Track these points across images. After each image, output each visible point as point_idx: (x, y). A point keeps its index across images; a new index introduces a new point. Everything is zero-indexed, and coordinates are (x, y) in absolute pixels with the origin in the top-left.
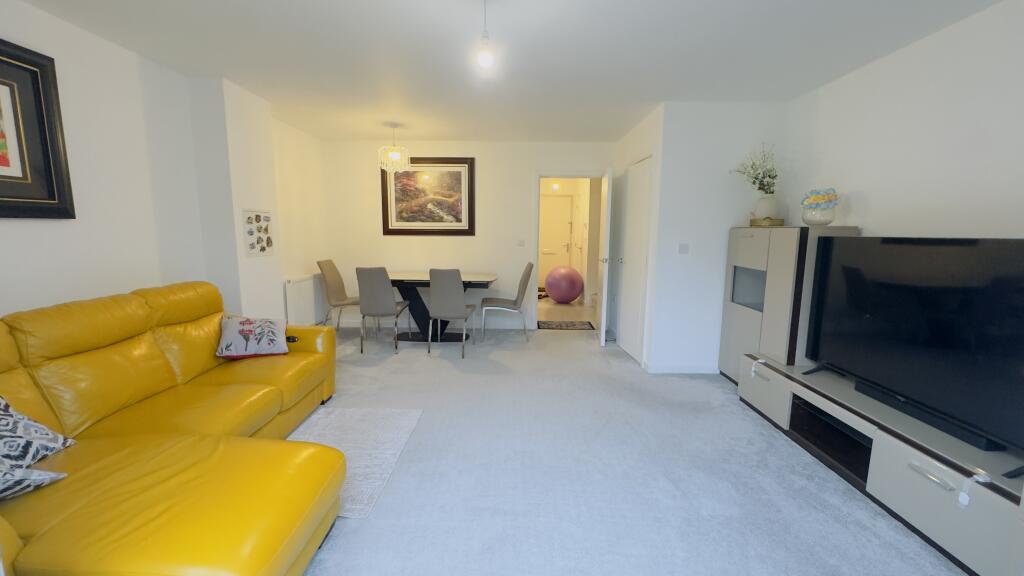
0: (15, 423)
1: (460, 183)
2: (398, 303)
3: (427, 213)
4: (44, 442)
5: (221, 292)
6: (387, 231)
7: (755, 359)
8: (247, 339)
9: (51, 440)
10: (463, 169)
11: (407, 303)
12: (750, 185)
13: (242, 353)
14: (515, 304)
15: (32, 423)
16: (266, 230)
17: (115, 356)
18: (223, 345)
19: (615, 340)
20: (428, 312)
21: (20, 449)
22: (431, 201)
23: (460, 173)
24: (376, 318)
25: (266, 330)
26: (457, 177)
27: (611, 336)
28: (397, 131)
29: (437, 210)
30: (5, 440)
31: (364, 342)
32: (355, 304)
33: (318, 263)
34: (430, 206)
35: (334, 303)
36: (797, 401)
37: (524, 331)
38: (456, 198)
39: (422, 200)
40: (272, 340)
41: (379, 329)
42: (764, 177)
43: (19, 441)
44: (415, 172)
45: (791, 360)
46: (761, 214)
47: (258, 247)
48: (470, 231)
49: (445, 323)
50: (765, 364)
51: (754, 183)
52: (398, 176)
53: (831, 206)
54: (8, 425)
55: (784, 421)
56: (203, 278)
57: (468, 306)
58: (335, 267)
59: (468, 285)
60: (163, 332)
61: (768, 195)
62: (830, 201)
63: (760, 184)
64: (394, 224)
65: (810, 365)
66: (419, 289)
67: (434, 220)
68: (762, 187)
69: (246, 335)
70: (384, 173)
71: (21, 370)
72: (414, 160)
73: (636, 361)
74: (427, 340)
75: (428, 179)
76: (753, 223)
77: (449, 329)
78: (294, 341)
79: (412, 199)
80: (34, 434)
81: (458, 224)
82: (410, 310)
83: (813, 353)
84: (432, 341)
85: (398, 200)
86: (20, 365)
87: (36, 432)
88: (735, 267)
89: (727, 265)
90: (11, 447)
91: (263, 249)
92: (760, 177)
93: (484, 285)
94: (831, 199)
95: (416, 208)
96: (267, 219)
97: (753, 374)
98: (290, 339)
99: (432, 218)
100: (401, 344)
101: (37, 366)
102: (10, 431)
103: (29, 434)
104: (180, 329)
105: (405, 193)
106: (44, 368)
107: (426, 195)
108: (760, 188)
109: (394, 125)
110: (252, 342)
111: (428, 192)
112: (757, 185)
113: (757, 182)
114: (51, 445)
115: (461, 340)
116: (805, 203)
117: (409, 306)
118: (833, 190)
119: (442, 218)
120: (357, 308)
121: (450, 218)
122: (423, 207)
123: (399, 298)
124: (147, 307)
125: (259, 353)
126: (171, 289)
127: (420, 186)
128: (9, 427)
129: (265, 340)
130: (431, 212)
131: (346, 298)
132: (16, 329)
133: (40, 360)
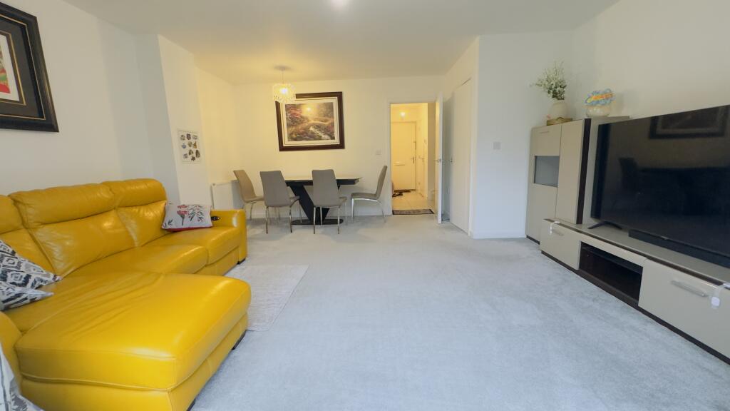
0: (19, 263)
1: (332, 111)
2: (291, 198)
3: (309, 134)
4: (40, 276)
5: (164, 185)
6: (282, 148)
7: (552, 221)
8: (183, 217)
9: (44, 276)
10: (334, 100)
11: (298, 197)
12: (546, 94)
13: (180, 226)
14: (376, 196)
15: (32, 264)
16: (195, 145)
17: (90, 224)
18: (166, 221)
19: (449, 220)
20: (312, 202)
21: (23, 279)
22: (312, 125)
23: (332, 103)
24: (277, 208)
25: (197, 212)
26: (330, 106)
27: (446, 217)
28: (286, 74)
29: (317, 131)
30: (12, 272)
31: (268, 226)
32: (261, 199)
33: (235, 172)
34: (312, 129)
35: (246, 200)
36: (584, 248)
37: (382, 216)
38: (330, 122)
39: (306, 125)
40: (200, 218)
41: (279, 218)
42: (556, 87)
43: (22, 274)
44: (300, 105)
45: (579, 220)
46: (554, 116)
47: (190, 157)
48: (341, 146)
49: (326, 211)
50: (560, 224)
51: (549, 92)
52: (288, 108)
53: (608, 102)
54: (14, 263)
55: (575, 263)
56: (152, 177)
57: (341, 198)
58: (247, 176)
59: (340, 182)
60: (123, 211)
61: (560, 101)
62: (607, 99)
63: (553, 93)
64: (287, 143)
65: (594, 222)
66: (305, 187)
67: (315, 139)
68: (555, 95)
69: (182, 215)
70: (278, 104)
71: (23, 231)
72: (299, 96)
73: (464, 231)
74: (312, 224)
75: (310, 110)
76: (549, 123)
77: (329, 216)
78: (216, 219)
79: (299, 124)
80: (32, 271)
81: (333, 141)
82: (300, 203)
83: (596, 213)
84: (316, 224)
85: (288, 126)
86: (22, 227)
87: (34, 270)
88: (536, 157)
89: (530, 156)
90: (17, 277)
91: (193, 159)
92: (553, 87)
93: (352, 182)
94: (608, 97)
95: (302, 131)
96: (196, 138)
97: (551, 232)
98: (214, 218)
99: (313, 137)
100: (294, 227)
101: (35, 229)
102: (16, 267)
103: (30, 270)
104: (135, 210)
105: (295, 120)
106: (39, 230)
107: (308, 121)
108: (553, 97)
109: (283, 68)
110: (187, 219)
111: (310, 119)
112: (552, 94)
113: (551, 91)
114: (45, 278)
115: (337, 223)
116: (588, 102)
117: (299, 200)
118: (610, 91)
119: (321, 137)
120: (263, 203)
121: (327, 137)
122: (307, 129)
123: (292, 194)
124: (110, 192)
125: (191, 227)
126: (128, 182)
127: (304, 114)
128: (15, 265)
129: (196, 218)
130: (313, 133)
131: (255, 197)
132: (19, 202)
133: (37, 224)
